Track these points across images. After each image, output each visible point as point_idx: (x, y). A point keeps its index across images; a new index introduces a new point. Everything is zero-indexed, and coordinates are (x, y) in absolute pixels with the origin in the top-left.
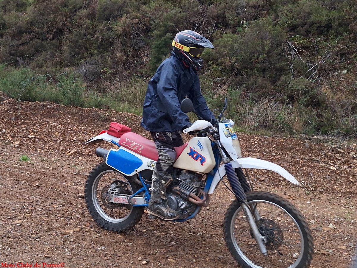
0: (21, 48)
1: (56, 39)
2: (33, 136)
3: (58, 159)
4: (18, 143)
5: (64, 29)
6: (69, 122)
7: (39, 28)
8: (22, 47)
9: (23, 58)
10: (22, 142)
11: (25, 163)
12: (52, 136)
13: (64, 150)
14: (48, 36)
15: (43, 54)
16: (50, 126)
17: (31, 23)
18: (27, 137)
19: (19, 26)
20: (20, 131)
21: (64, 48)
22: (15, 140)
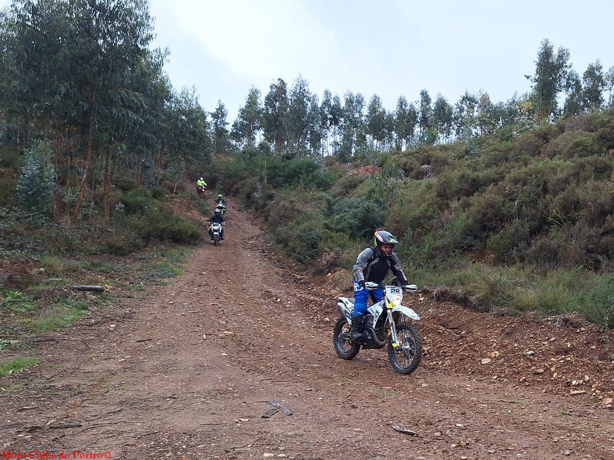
0: (603, 240)
4: (610, 400)
8: (605, 238)
9: (607, 256)
19: (600, 204)
22: (606, 395)
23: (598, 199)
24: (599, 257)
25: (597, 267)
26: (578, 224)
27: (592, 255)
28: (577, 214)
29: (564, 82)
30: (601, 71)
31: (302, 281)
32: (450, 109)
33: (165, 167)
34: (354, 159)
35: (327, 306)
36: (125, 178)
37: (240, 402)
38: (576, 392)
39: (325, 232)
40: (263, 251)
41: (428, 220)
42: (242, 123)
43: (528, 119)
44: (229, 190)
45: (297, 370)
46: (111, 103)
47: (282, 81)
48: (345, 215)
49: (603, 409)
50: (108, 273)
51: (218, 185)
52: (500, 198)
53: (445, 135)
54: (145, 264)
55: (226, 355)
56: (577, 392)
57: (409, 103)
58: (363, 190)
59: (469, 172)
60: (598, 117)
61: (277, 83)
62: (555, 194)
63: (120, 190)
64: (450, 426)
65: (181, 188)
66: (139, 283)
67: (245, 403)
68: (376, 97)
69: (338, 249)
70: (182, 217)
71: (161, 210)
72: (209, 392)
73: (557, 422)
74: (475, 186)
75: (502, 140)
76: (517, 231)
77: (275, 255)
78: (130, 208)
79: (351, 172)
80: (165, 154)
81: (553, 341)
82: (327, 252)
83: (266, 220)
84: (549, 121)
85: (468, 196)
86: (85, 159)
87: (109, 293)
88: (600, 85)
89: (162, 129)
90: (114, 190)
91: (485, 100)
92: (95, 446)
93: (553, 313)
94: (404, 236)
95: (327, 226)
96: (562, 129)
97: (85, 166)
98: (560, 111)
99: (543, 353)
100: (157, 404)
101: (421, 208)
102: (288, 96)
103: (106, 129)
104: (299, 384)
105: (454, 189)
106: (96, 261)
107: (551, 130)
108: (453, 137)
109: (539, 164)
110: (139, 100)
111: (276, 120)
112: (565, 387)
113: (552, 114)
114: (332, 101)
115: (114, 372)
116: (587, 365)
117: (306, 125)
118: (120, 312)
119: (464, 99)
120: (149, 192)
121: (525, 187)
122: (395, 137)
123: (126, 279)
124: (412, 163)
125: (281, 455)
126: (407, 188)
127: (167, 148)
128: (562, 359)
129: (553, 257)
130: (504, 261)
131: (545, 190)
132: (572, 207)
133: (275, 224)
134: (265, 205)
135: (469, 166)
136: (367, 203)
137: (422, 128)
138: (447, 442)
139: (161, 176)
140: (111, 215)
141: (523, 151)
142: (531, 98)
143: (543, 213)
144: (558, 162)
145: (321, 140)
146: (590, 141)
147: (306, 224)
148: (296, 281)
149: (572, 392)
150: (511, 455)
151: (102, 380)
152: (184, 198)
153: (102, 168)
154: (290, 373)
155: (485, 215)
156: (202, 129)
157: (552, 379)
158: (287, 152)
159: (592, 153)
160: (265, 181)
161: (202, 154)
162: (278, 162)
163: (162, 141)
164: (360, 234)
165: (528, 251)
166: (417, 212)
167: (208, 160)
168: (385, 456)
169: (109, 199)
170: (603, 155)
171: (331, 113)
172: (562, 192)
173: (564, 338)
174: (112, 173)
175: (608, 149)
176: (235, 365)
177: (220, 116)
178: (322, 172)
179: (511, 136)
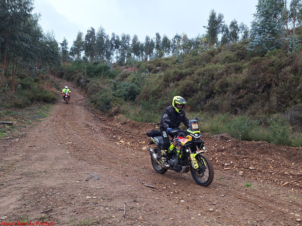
0: (239, 101)
1: (265, 92)
2: (253, 168)
3: (274, 188)
4: (242, 172)
5: (271, 84)
6: (279, 158)
7: (252, 84)
9: (240, 108)
10: (245, 172)
11: (249, 189)
12: (268, 169)
13: (279, 181)
14: (259, 90)
15: (255, 104)
16: (265, 160)
17: (246, 81)
18: (249, 168)
19: (237, 84)
20: (243, 163)
21: (272, 99)
22: (240, 170)
23: (236, 82)
24: (237, 108)
25: (236, 113)
26: (227, 93)
27: (234, 107)
28: (227, 89)
29: (221, 29)
30: (237, 24)
31: (103, 119)
32: (169, 42)
33: (40, 68)
34: (126, 64)
35: (114, 131)
36: (22, 73)
37: (75, 174)
38: (226, 169)
39: (113, 97)
40: (85, 106)
41: (160, 92)
42: (75, 48)
43: (205, 46)
44: (69, 78)
45: (101, 159)
46: (14, 38)
47: (93, 29)
48: (122, 90)
49: (239, 176)
50: (15, 116)
51: (64, 76)
52: (192, 82)
53: (167, 53)
54: (31, 112)
55: (69, 153)
56: (227, 169)
57: (150, 38)
58: (130, 78)
59: (178, 70)
60: (236, 45)
61: (90, 29)
62: (217, 80)
63: (19, 78)
64: (170, 184)
65: (47, 78)
66: (29, 121)
67: (78, 174)
68: (135, 36)
69: (119, 105)
70: (48, 91)
71: (38, 88)
72: (61, 169)
73: (218, 182)
74: (181, 76)
75: (193, 55)
76: (200, 97)
77: (91, 108)
78: (24, 87)
79: (124, 70)
80: (40, 62)
81: (216, 146)
82: (114, 106)
83: (86, 92)
84: (214, 47)
85: (178, 81)
86: (3, 64)
87: (15, 125)
88: (237, 30)
89: (38, 50)
90: (17, 79)
91: (185, 37)
92: (10, 194)
93: (216, 134)
94: (149, 99)
95: (114, 95)
96: (220, 50)
97: (3, 67)
98: (219, 42)
99: (212, 152)
100: (38, 175)
101: (156, 87)
102: (96, 36)
103: (13, 51)
104: (102, 166)
105: (171, 78)
106: (9, 111)
107: (215, 51)
108: (171, 54)
109: (209, 66)
110: (28, 38)
111: (90, 46)
112: (222, 166)
113: (216, 44)
114: (116, 38)
115: (18, 161)
116: (232, 156)
117: (104, 49)
118: (21, 134)
119: (176, 37)
120: (33, 79)
121: (203, 77)
122: (144, 54)
123: (23, 119)
124: (152, 66)
125: (94, 197)
126: (150, 77)
127: (41, 59)
128: (221, 154)
129: (216, 109)
130: (194, 110)
131: (213, 78)
132: (225, 86)
133: (91, 94)
134: (86, 85)
135: (178, 67)
136: (132, 84)
137: (157, 50)
138: (169, 191)
139: (38, 72)
140: (16, 90)
141: (203, 61)
142: (206, 36)
143: (211, 89)
144: (219, 66)
145: (111, 56)
146: (233, 56)
147: (104, 94)
148: (100, 119)
149: (225, 169)
150: (198, 197)
151: (13, 164)
152: (49, 82)
153: (11, 68)
154: (98, 161)
155: (185, 89)
156: (57, 50)
157: (216, 163)
158: (96, 61)
159: (234, 61)
160: (86, 74)
161: (57, 62)
162: (91, 66)
163: (38, 56)
164: (129, 98)
165: (205, 106)
166: (155, 88)
167: (59, 65)
168: (141, 198)
169: (15, 82)
170: (239, 62)
171: (115, 43)
172: (220, 79)
173: (221, 144)
174: (16, 71)
175: (241, 60)
176: (73, 157)
177: (65, 45)
178: (112, 70)
179: (197, 53)
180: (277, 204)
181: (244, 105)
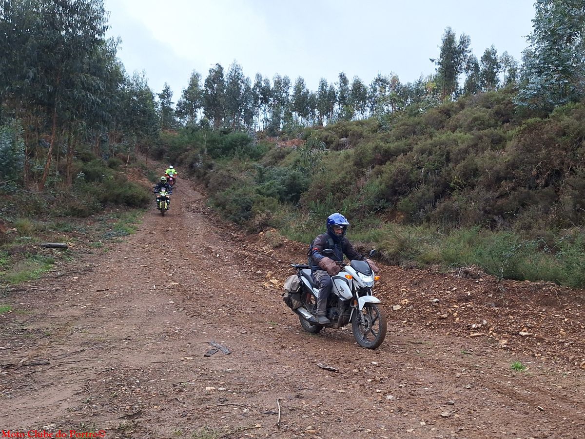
0: (499, 202)
1: (551, 185)
2: (527, 334)
3: (569, 373)
4: (505, 341)
5: (562, 170)
6: (578, 314)
7: (524, 171)
8: (501, 201)
9: (502, 216)
10: (511, 340)
11: (519, 373)
12: (556, 335)
13: (577, 359)
14: (538, 181)
15: (531, 209)
16: (550, 319)
17: (513, 165)
18: (518, 334)
19: (495, 171)
20: (508, 324)
21: (563, 199)
22: (501, 337)
23: (494, 166)
24: (495, 217)
25: (493, 226)
26: (476, 189)
27: (489, 215)
28: (476, 180)
29: (464, 65)
30: (496, 54)
31: (238, 239)
32: (365, 90)
33: (119, 141)
34: (282, 133)
35: (260, 261)
36: (85, 151)
37: (185, 343)
38: (475, 334)
39: (258, 196)
40: (204, 213)
41: (346, 186)
42: (185, 103)
43: (433, 97)
44: (175, 160)
45: (234, 315)
46: (71, 85)
47: (220, 66)
48: (274, 182)
49: (499, 349)
50: (71, 232)
51: (165, 156)
52: (408, 167)
53: (360, 112)
54: (103, 225)
55: (173, 302)
56: (477, 334)
57: (329, 84)
58: (290, 160)
59: (381, 143)
60: (494, 96)
61: (215, 68)
62: (457, 162)
63: (81, 161)
64: (366, 364)
65: (133, 159)
66: (98, 241)
67: (189, 344)
68: (300, 79)
69: (269, 211)
70: (134, 184)
71: (116, 178)
72: (159, 335)
73: (459, 360)
74: (387, 156)
75: (410, 116)
76: (424, 195)
77: (215, 216)
78: (90, 177)
79: (279, 145)
80: (120, 130)
81: (455, 290)
82: (259, 214)
83: (207, 186)
84: (451, 99)
85: (381, 165)
86: (51, 134)
87: (72, 250)
88: (495, 67)
89: (116, 108)
90: (75, 161)
91: (395, 80)
92: (62, 380)
93: (455, 266)
94: (326, 200)
95: (259, 192)
96: (462, 106)
97: (51, 140)
98: (461, 90)
99: (446, 301)
100: (114, 345)
101: (340, 175)
102: (225, 79)
103: (68, 109)
104: (236, 327)
105: (368, 159)
106: (61, 222)
107: (453, 107)
108: (368, 113)
109: (441, 136)
110: (97, 84)
111: (215, 100)
112: (466, 330)
113: (454, 93)
114: (263, 83)
115: (77, 318)
116: (485, 311)
117: (240, 104)
118: (82, 266)
119: (377, 80)
120: (105, 162)
121: (430, 156)
122: (317, 114)
123: (87, 238)
124: (332, 137)
125: (221, 389)
126: (327, 158)
127: (121, 124)
128: (464, 306)
129: (454, 218)
130: (412, 221)
131: (448, 160)
132: (471, 175)
133: (215, 190)
134: (205, 174)
135: (382, 139)
136: (294, 171)
137: (341, 106)
138: (364, 377)
139: (116, 149)
140: (73, 183)
141: (429, 126)
142: (435, 79)
143: (446, 179)
144: (459, 135)
145: (254, 117)
146: (487, 116)
147: (241, 189)
148: (233, 238)
149: (472, 334)
150: (419, 389)
151: (67, 325)
152: (136, 167)
153: (65, 142)
154: (228, 318)
155: (395, 181)
156: (151, 108)
157: (455, 323)
158: (225, 127)
159: (489, 126)
160: (206, 152)
161: (151, 130)
162: (216, 136)
163: (116, 119)
164: (288, 198)
165: (433, 212)
166: (337, 179)
167: (156, 135)
168: (310, 390)
169: (72, 169)
170: (499, 128)
171: (261, 94)
172: (463, 161)
173: (465, 287)
174: (74, 146)
175: (503, 123)
176: (181, 312)
177: (166, 97)
178: (255, 144)
179: (418, 112)
180: (575, 404)
181: (509, 210)
